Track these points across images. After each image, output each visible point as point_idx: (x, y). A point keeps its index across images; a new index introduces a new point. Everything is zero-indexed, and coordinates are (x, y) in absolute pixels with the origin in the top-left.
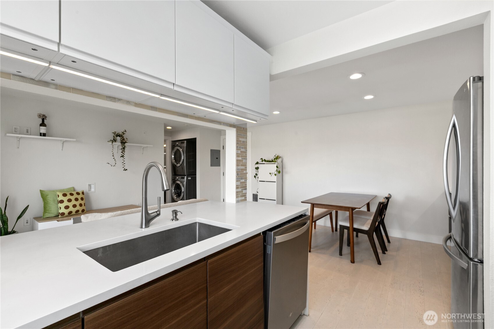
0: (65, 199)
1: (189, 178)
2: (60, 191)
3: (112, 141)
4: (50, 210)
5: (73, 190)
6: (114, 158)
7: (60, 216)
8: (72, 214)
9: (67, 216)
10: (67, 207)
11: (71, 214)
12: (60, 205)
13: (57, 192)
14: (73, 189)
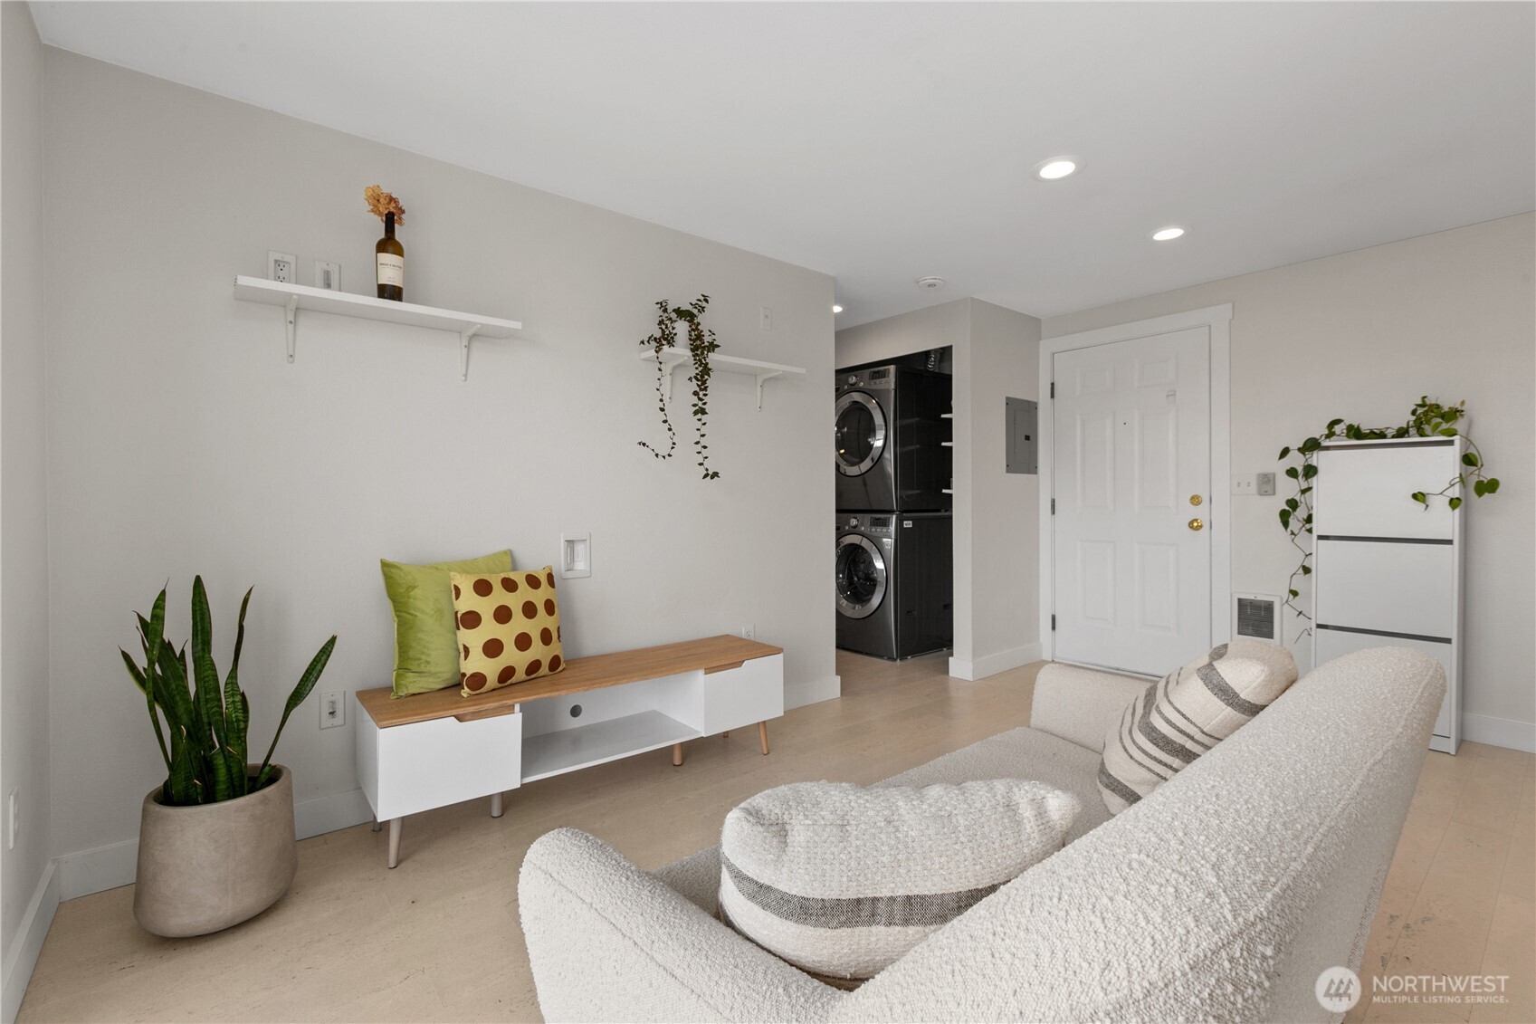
0: (485, 606)
1: (908, 524)
2: (465, 567)
3: (655, 339)
4: (424, 657)
5: (510, 566)
6: (665, 421)
7: (465, 692)
8: (514, 680)
9: (494, 690)
10: (493, 648)
11: (509, 682)
12: (467, 636)
13: (452, 574)
14: (507, 560)
